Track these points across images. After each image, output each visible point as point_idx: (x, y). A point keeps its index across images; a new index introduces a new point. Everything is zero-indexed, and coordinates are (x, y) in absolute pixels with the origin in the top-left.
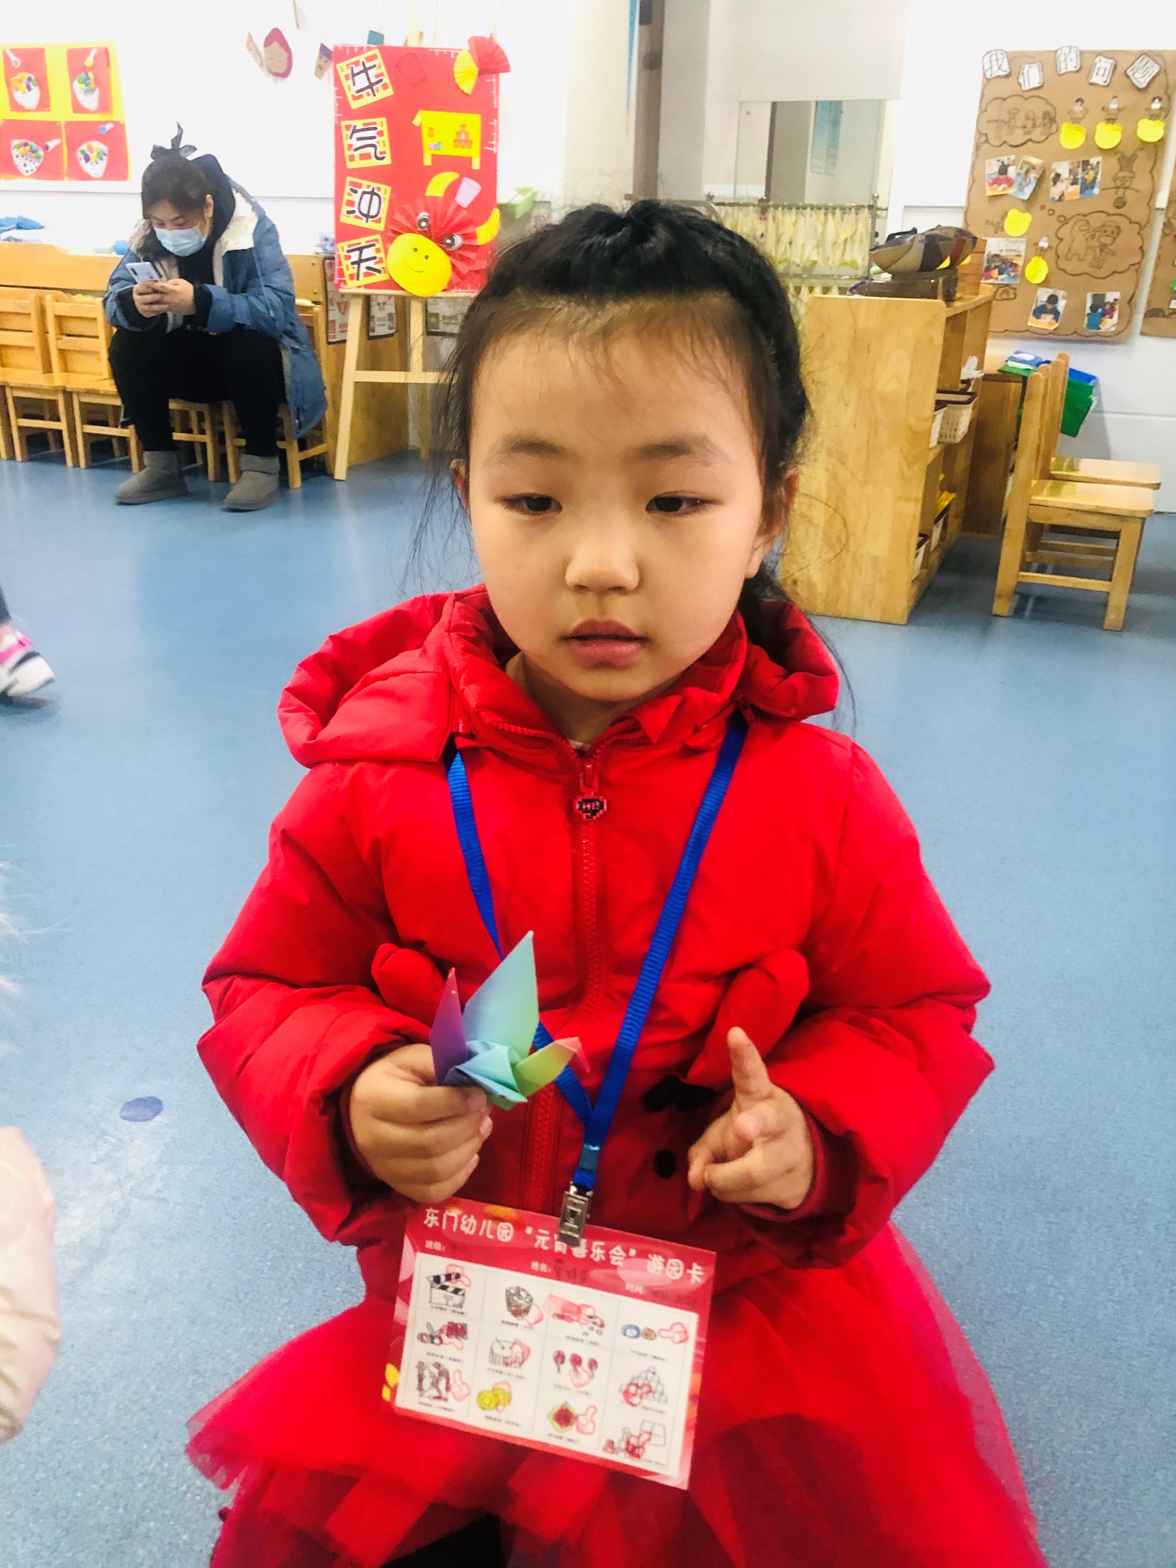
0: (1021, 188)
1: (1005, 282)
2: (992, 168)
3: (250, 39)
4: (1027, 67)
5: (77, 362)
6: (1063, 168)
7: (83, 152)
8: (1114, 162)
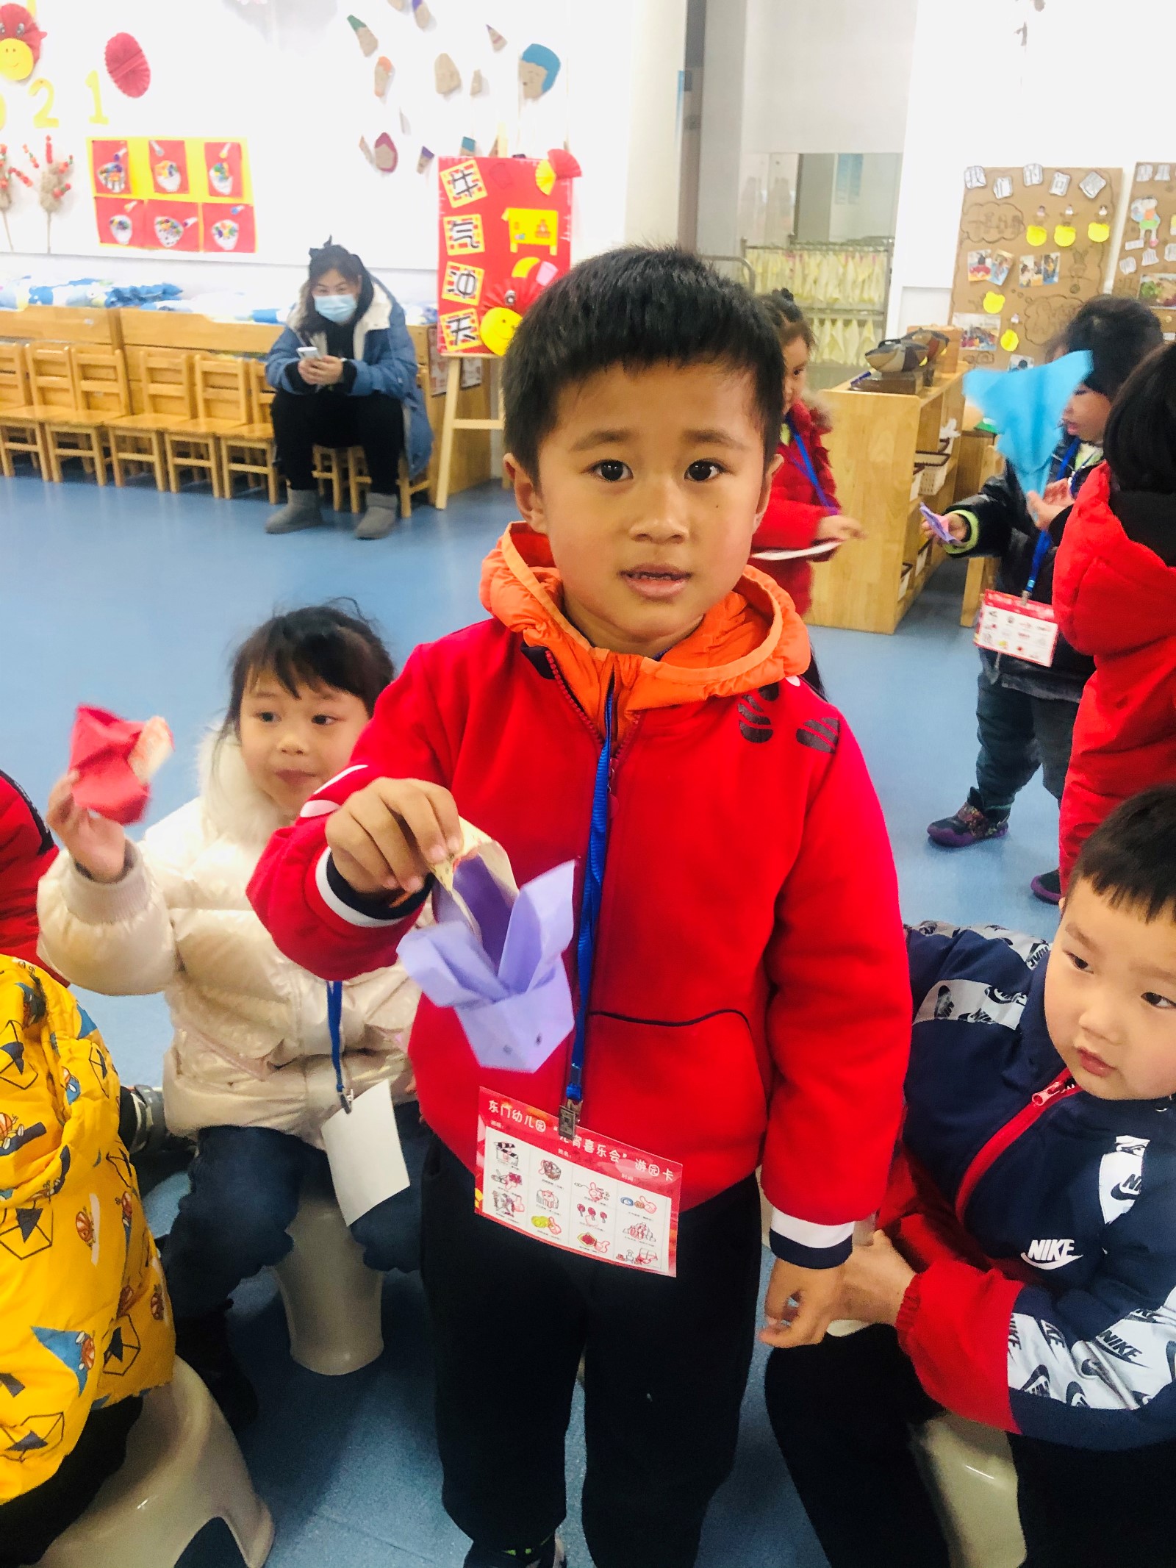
0: (996, 276)
1: (986, 349)
2: (973, 259)
3: (362, 140)
4: (999, 180)
5: (219, 409)
6: (1029, 261)
7: (217, 228)
8: (1069, 257)
